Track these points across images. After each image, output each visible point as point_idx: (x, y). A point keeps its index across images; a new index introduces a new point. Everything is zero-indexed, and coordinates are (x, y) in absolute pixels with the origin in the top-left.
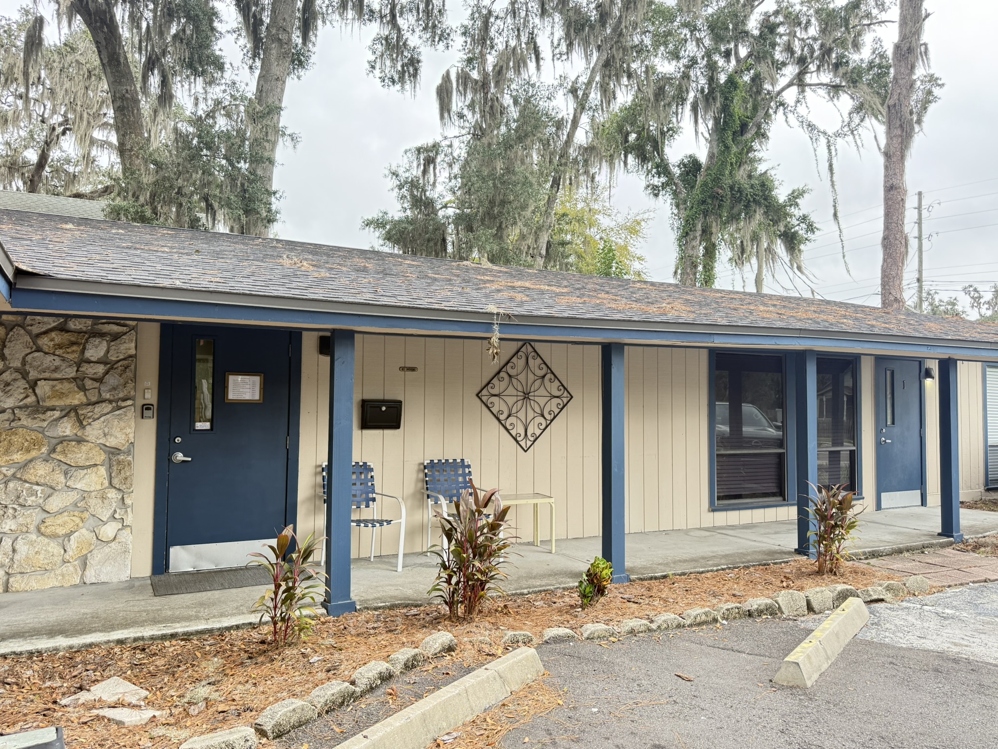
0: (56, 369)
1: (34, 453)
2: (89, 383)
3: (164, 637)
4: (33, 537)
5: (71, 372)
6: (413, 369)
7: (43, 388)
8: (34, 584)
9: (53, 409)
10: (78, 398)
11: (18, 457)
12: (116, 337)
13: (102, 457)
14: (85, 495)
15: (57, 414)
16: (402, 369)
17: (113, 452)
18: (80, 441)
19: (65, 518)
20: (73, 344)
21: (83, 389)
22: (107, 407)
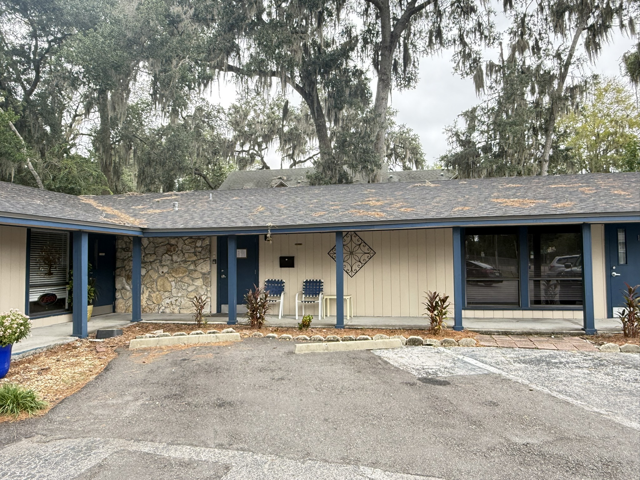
0: (189, 250)
1: (185, 274)
2: (198, 254)
3: (184, 324)
4: (185, 298)
5: (193, 251)
6: (300, 244)
7: (186, 255)
8: (185, 312)
9: (189, 261)
10: (194, 258)
11: (181, 275)
12: (204, 239)
13: (201, 276)
14: (197, 287)
15: (190, 263)
16: (296, 244)
17: (204, 274)
18: (196, 271)
19: (192, 293)
20: (193, 242)
21: (196, 255)
22: (202, 261)
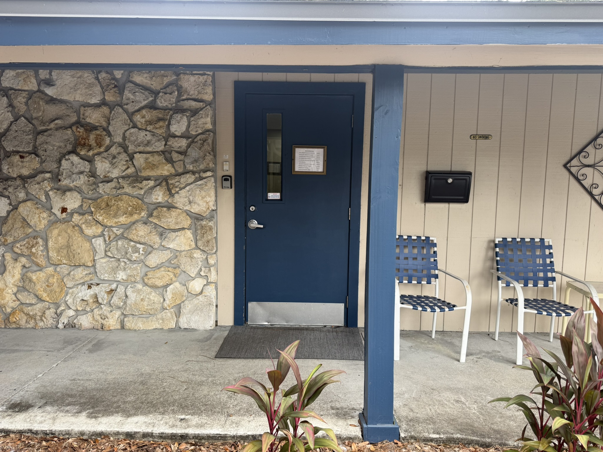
0: (148, 143)
1: (136, 217)
2: (175, 156)
4: (140, 286)
5: (160, 146)
6: (486, 137)
7: (139, 160)
8: (141, 325)
9: (148, 179)
10: (166, 170)
11: (123, 219)
12: (195, 112)
13: (187, 222)
14: (176, 254)
15: (151, 183)
16: (474, 137)
17: (197, 218)
18: (170, 207)
19: (161, 272)
20: (160, 120)
21: (170, 161)
22: (190, 178)
